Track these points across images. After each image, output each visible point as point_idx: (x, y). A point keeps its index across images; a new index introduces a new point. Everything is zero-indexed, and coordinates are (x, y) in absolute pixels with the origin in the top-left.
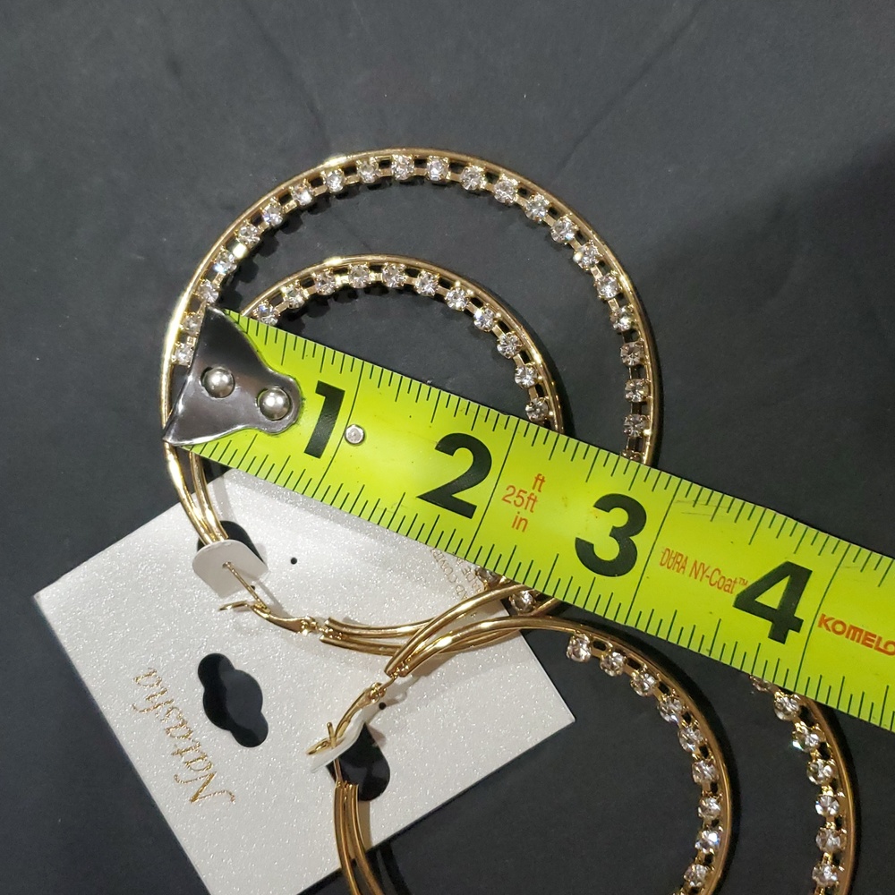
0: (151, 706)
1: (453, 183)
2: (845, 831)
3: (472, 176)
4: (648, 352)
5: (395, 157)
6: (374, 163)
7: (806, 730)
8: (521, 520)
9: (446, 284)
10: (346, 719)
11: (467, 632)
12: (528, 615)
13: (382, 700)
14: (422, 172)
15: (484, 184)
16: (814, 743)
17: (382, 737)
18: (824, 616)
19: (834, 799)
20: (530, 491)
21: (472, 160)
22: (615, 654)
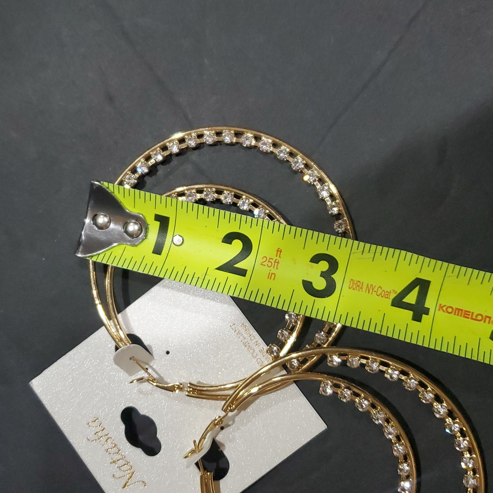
0: (97, 438)
1: (237, 143)
2: (478, 476)
3: (247, 139)
4: (349, 225)
5: (205, 132)
6: (194, 137)
7: (452, 423)
8: (272, 274)
9: (238, 197)
10: (203, 437)
11: (265, 384)
12: (297, 372)
13: (222, 425)
14: (220, 139)
15: (254, 143)
16: (457, 429)
17: (223, 445)
18: (441, 304)
19: (470, 458)
20: (275, 258)
21: (246, 130)
22: (345, 390)
